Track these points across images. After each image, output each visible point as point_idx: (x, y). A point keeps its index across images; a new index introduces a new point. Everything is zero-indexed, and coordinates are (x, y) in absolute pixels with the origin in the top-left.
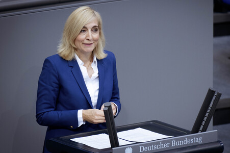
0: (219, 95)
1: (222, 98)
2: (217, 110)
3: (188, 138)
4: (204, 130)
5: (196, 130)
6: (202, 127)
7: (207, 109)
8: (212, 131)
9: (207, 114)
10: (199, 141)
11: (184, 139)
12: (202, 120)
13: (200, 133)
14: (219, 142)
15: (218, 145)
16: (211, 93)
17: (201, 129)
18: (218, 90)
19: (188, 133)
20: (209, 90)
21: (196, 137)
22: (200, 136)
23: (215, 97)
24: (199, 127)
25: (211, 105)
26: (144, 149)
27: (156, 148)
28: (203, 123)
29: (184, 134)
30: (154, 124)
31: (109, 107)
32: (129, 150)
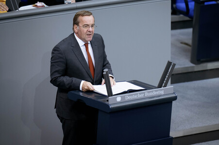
0: (174, 65)
1: (176, 67)
2: (173, 75)
3: (155, 91)
4: (165, 86)
5: (160, 86)
6: (164, 84)
7: (167, 73)
8: (170, 86)
9: (167, 76)
10: (162, 93)
11: (153, 91)
12: (164, 80)
13: (162, 88)
14: (174, 93)
15: (174, 95)
16: (169, 64)
17: (163, 85)
18: (174, 62)
19: (156, 88)
20: (168, 61)
21: (160, 90)
22: (163, 89)
23: (171, 66)
24: (162, 84)
25: (169, 71)
26: (128, 98)
27: (136, 97)
28: (165, 82)
29: (153, 89)
30: (135, 82)
31: (107, 72)
32: (119, 99)
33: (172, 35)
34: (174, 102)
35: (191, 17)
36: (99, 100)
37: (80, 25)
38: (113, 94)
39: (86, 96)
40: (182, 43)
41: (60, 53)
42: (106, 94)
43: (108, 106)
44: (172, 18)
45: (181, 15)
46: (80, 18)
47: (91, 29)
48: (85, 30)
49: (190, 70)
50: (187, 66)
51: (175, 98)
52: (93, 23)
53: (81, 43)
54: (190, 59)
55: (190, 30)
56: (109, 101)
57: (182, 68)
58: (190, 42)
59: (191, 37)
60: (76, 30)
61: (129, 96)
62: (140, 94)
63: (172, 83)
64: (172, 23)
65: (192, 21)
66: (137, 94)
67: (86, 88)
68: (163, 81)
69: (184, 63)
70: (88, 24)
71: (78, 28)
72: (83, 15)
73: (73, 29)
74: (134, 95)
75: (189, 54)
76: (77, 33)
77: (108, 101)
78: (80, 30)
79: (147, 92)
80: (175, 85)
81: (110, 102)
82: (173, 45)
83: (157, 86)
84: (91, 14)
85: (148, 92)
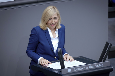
1: (112, 46)
3: (97, 64)
4: (104, 61)
5: (100, 61)
6: (103, 59)
7: (106, 51)
8: (108, 61)
9: (106, 54)
10: (102, 66)
11: (95, 65)
13: (102, 62)
14: (111, 66)
15: (111, 68)
16: (107, 44)
18: (110, 43)
19: (97, 62)
20: (107, 42)
21: (100, 64)
26: (77, 69)
27: (82, 69)
28: (104, 57)
29: (95, 63)
32: (69, 70)
33: (109, 22)
34: (111, 73)
44: (109, 9)
51: (112, 70)
56: (62, 72)
62: (85, 67)
79: (91, 65)
83: (98, 60)
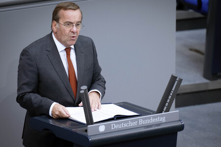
0: (181, 80)
1: (182, 84)
2: (178, 95)
3: (154, 117)
4: (168, 110)
5: (160, 110)
6: (165, 107)
7: (170, 92)
8: (174, 111)
9: (170, 97)
10: (163, 120)
11: (149, 118)
12: (166, 102)
13: (163, 113)
14: (180, 120)
15: (179, 124)
16: (173, 79)
17: (165, 109)
18: (179, 76)
19: (154, 113)
20: (172, 76)
21: (160, 116)
22: (164, 115)
23: (176, 82)
24: (163, 108)
25: (173, 89)
26: (116, 127)
27: (126, 125)
28: (167, 104)
29: (150, 114)
30: (124, 105)
31: (85, 90)
32: (102, 128)
33: (178, 39)
34: (179, 133)
35: (205, 14)
36: (74, 130)
37: (61, 21)
38: (94, 121)
39: (57, 124)
40: (191, 50)
41: (29, 59)
42: (84, 121)
43: (86, 138)
44: (177, 15)
45: (191, 11)
46: (62, 12)
47: (75, 29)
48: (67, 29)
49: (203, 89)
50: (198, 82)
51: (181, 128)
52: (79, 20)
53: (60, 47)
54: (202, 72)
55: (203, 32)
56: (89, 131)
57: (192, 85)
58: (203, 49)
59: (204, 41)
60: (55, 29)
61: (116, 124)
62: (132, 121)
63: (177, 106)
64: (178, 21)
65: (205, 18)
66: (128, 121)
67: (57, 113)
68: (165, 104)
69: (193, 78)
70: (71, 21)
71: (57, 26)
72: (66, 9)
73: (52, 26)
74: (124, 122)
75: (202, 66)
76: (56, 33)
77: (86, 131)
78: (60, 29)
80: (182, 109)
81: (89, 133)
82: (179, 52)
83: (155, 110)
84: (78, 8)
85: (143, 119)
